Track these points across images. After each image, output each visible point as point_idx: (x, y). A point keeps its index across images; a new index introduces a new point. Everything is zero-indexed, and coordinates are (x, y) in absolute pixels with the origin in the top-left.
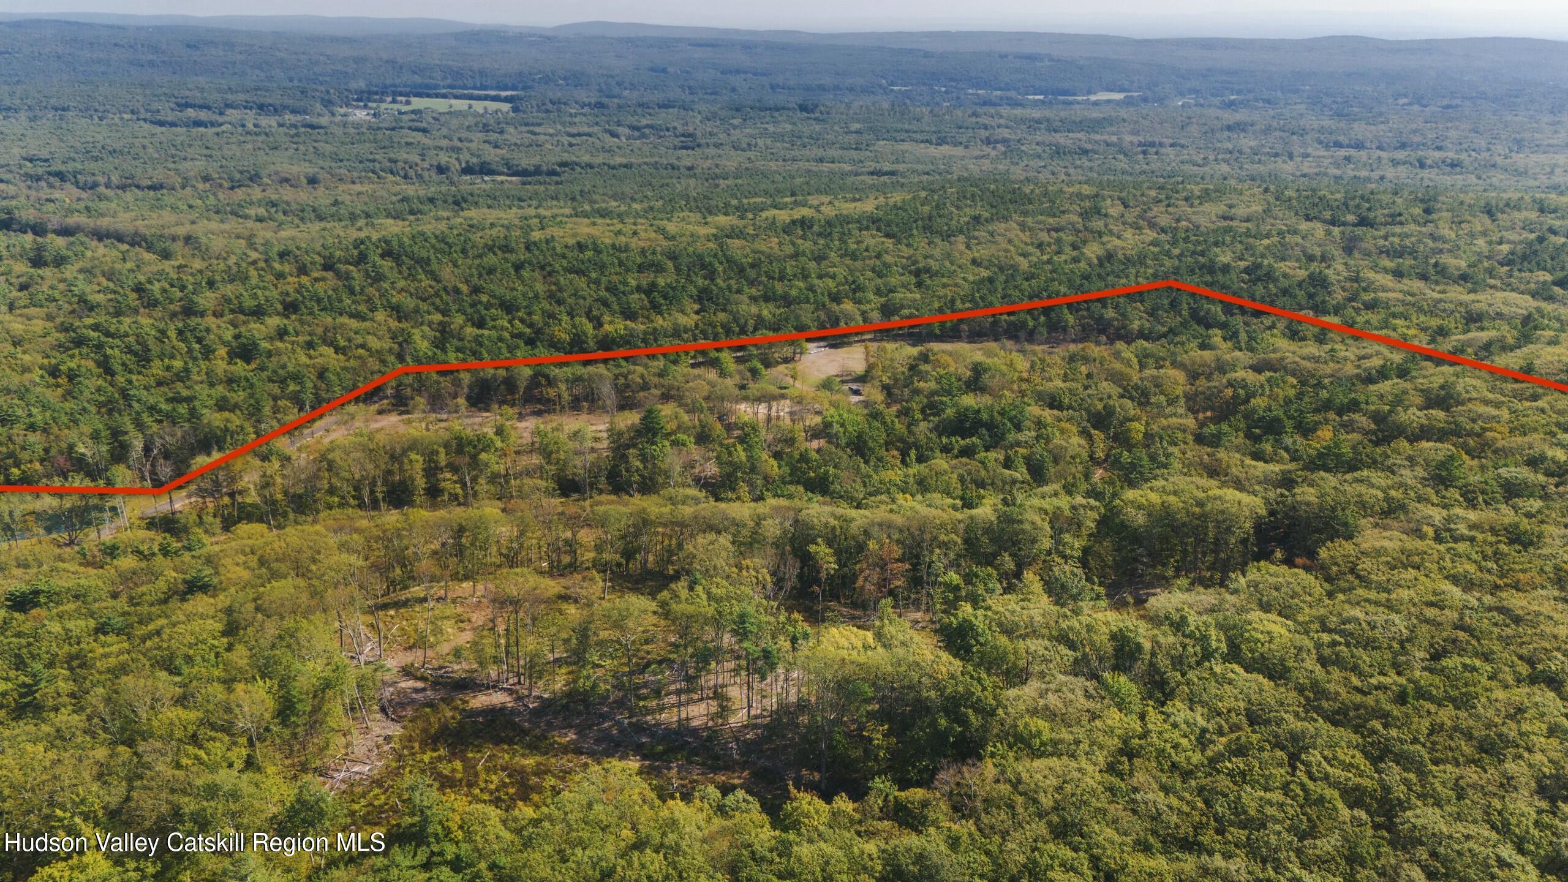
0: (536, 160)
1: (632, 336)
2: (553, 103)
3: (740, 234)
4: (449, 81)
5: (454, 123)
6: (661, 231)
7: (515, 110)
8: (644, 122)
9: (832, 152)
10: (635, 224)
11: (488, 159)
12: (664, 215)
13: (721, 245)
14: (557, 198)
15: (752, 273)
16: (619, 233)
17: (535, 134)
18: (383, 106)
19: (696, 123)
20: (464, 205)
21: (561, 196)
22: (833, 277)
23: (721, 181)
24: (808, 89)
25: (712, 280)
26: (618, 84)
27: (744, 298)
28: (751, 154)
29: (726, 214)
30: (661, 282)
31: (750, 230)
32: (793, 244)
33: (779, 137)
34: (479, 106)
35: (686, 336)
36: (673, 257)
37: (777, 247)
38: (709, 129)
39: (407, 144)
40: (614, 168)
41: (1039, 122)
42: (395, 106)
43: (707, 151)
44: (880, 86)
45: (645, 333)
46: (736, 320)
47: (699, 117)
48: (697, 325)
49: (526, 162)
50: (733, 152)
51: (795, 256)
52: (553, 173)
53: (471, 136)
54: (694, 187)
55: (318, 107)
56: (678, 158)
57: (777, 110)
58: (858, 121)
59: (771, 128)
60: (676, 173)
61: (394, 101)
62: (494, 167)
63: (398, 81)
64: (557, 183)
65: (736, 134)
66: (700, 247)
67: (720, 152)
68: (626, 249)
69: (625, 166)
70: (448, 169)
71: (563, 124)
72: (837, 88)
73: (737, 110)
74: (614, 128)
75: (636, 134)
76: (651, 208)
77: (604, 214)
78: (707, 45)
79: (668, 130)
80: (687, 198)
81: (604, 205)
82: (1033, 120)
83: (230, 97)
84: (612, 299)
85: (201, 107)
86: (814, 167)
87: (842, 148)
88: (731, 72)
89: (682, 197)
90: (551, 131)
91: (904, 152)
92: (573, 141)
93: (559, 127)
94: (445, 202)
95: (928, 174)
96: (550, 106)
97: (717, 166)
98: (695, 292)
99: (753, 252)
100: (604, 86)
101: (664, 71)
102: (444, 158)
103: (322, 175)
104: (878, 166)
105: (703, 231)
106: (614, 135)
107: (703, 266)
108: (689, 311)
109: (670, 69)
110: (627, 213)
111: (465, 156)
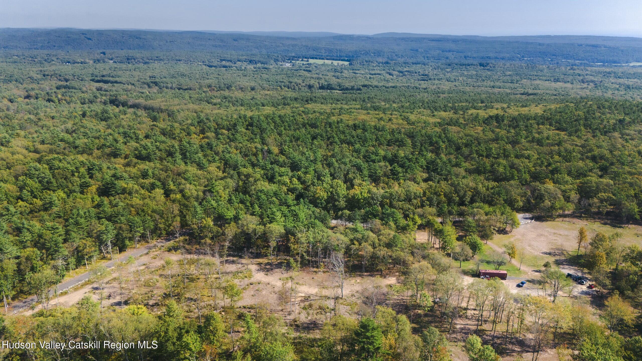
0: (352, 84)
1: (373, 198)
2: (366, 61)
3: (456, 123)
4: (327, 54)
5: (323, 68)
6: (406, 119)
7: (350, 64)
8: (405, 69)
9: (498, 84)
10: (391, 115)
11: (332, 83)
12: (409, 110)
13: (444, 130)
14: (356, 100)
15: (466, 151)
16: (381, 119)
17: (355, 73)
18: (298, 62)
19: (429, 70)
20: (310, 102)
21: (358, 99)
22: (528, 157)
23: (441, 95)
24: (482, 58)
25: (438, 154)
26: (396, 55)
27: (462, 171)
28: (457, 83)
29: (445, 111)
30: (401, 153)
31: (461, 121)
32: (493, 132)
33: (471, 77)
34: (335, 63)
35: (415, 201)
36: (411, 136)
37: (481, 134)
38: (435, 73)
39: (300, 76)
40: (388, 88)
41: (609, 73)
42: (302, 62)
43: (434, 82)
44: (517, 57)
45: (383, 197)
46: (456, 192)
47: (431, 68)
48: (424, 193)
49: (347, 84)
50: (447, 83)
51: (496, 140)
52: (360, 89)
53: (328, 74)
54: (426, 97)
55: (272, 61)
56: (420, 84)
57: (469, 65)
58: (510, 71)
59: (466, 73)
60: (418, 90)
61: (302, 60)
62: (333, 86)
63: (307, 54)
64: (359, 94)
65: (448, 75)
66: (429, 130)
67: (440, 82)
68: (382, 129)
69: (393, 87)
70: (313, 86)
71: (369, 70)
72: (496, 58)
73: (449, 65)
74: (391, 71)
75: (401, 74)
76: (403, 107)
77: (376, 108)
78: (436, 41)
79: (416, 73)
80: (423, 102)
81: (377, 104)
82: (606, 72)
83: (241, 57)
84: (364, 165)
85: (228, 61)
86: (490, 90)
87: (504, 82)
88: (446, 51)
89: (420, 101)
90: (363, 72)
91: (538, 85)
92: (372, 76)
93: (367, 71)
94: (302, 100)
95: (555, 95)
96: (365, 63)
97: (439, 88)
98: (424, 163)
99: (466, 135)
100: (390, 56)
101: (417, 50)
102: (312, 82)
103: (258, 87)
104: (526, 91)
105: (432, 120)
106: (390, 74)
107: (431, 144)
108: (419, 179)
109: (420, 50)
110: (389, 109)
111: (322, 82)
